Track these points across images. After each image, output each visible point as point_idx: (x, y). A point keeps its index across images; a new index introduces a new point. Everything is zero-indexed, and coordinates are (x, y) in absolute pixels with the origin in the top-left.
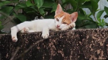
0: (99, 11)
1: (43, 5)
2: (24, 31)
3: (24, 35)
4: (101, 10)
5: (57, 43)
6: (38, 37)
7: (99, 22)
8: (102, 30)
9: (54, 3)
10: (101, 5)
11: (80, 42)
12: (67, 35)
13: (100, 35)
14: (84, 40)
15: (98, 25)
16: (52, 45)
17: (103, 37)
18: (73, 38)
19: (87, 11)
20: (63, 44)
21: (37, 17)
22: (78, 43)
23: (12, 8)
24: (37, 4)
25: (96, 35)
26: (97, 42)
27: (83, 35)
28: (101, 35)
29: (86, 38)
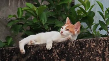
0: (94, 25)
1: (47, 22)
2: (31, 43)
3: (31, 47)
4: (96, 24)
9: (56, 20)
10: (96, 20)
11: (81, 51)
14: (84, 49)
16: (55, 55)
17: (101, 46)
18: (74, 47)
20: (66, 53)
22: (79, 52)
23: (21, 25)
24: (42, 21)
25: (94, 44)
26: (96, 50)
27: (83, 45)
28: (99, 44)
29: (86, 47)
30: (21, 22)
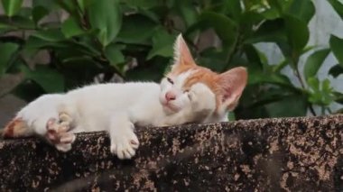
0: (312, 52)
1: (118, 36)
4: (320, 49)
5: (161, 172)
6: (94, 150)
7: (312, 91)
8: (326, 121)
9: (156, 28)
11: (246, 168)
12: (199, 142)
13: (315, 140)
14: (259, 161)
15: (311, 100)
16: (143, 182)
17: (328, 148)
18: (220, 152)
19: (270, 51)
20: (185, 175)
21: (102, 76)
22: (239, 171)
23: (16, 46)
24: (98, 31)
25: (301, 142)
26: (307, 168)
27: (254, 143)
28: (321, 140)
29: (266, 151)
30: (14, 30)
